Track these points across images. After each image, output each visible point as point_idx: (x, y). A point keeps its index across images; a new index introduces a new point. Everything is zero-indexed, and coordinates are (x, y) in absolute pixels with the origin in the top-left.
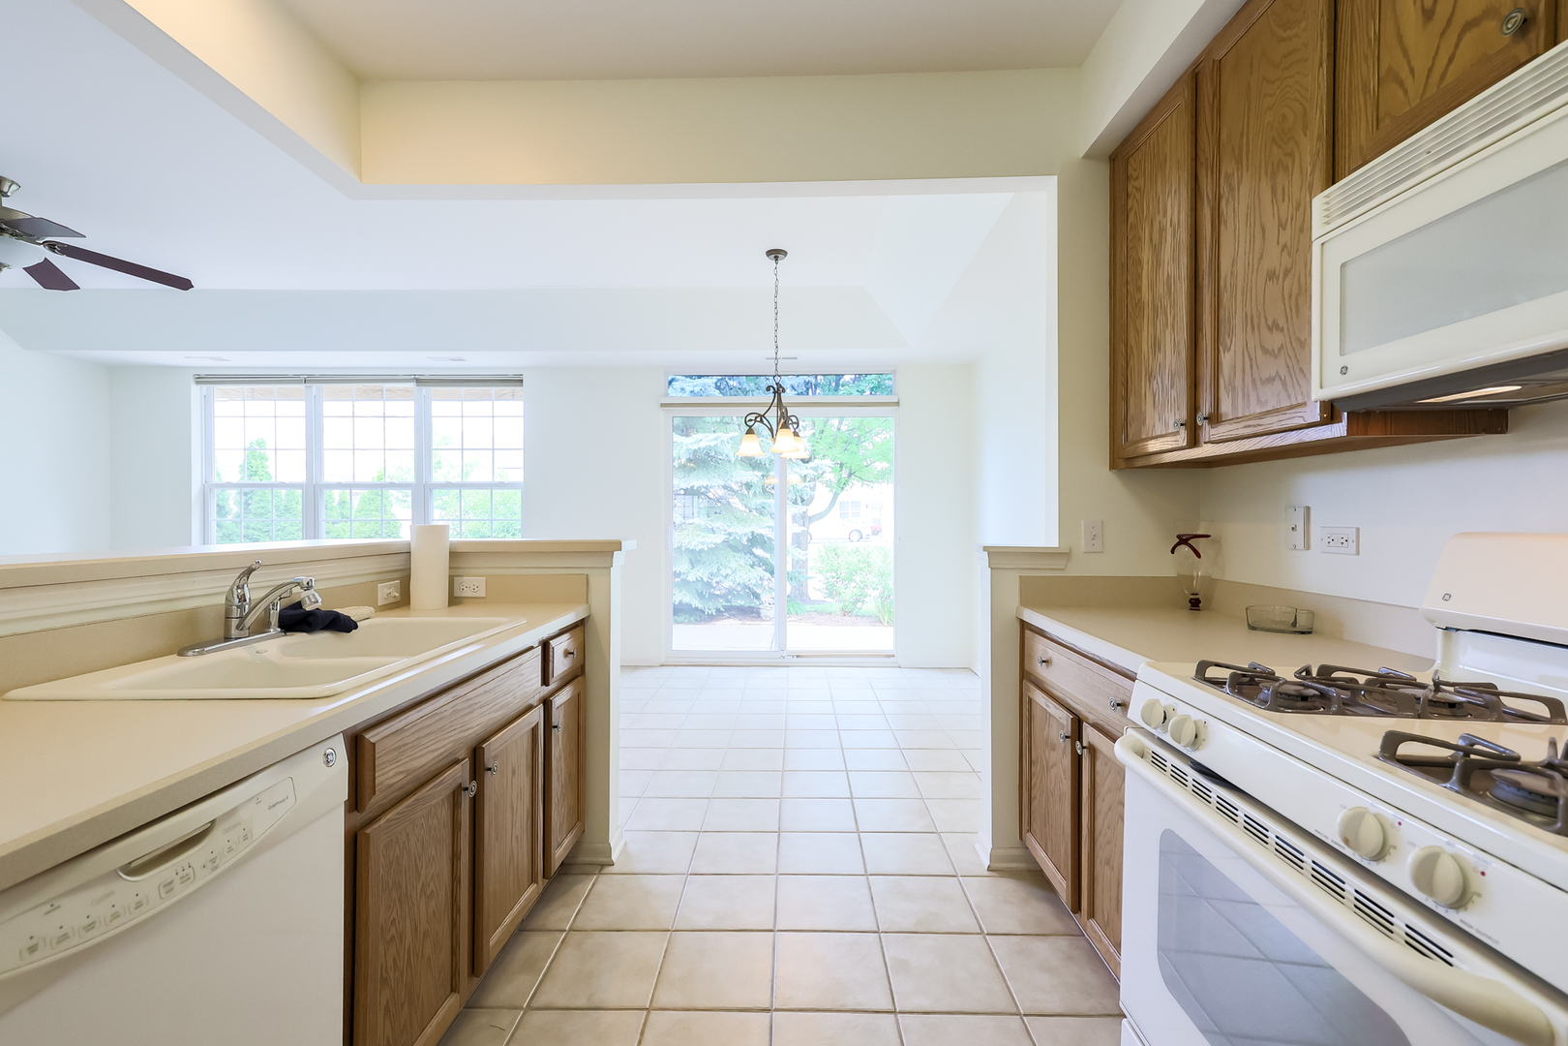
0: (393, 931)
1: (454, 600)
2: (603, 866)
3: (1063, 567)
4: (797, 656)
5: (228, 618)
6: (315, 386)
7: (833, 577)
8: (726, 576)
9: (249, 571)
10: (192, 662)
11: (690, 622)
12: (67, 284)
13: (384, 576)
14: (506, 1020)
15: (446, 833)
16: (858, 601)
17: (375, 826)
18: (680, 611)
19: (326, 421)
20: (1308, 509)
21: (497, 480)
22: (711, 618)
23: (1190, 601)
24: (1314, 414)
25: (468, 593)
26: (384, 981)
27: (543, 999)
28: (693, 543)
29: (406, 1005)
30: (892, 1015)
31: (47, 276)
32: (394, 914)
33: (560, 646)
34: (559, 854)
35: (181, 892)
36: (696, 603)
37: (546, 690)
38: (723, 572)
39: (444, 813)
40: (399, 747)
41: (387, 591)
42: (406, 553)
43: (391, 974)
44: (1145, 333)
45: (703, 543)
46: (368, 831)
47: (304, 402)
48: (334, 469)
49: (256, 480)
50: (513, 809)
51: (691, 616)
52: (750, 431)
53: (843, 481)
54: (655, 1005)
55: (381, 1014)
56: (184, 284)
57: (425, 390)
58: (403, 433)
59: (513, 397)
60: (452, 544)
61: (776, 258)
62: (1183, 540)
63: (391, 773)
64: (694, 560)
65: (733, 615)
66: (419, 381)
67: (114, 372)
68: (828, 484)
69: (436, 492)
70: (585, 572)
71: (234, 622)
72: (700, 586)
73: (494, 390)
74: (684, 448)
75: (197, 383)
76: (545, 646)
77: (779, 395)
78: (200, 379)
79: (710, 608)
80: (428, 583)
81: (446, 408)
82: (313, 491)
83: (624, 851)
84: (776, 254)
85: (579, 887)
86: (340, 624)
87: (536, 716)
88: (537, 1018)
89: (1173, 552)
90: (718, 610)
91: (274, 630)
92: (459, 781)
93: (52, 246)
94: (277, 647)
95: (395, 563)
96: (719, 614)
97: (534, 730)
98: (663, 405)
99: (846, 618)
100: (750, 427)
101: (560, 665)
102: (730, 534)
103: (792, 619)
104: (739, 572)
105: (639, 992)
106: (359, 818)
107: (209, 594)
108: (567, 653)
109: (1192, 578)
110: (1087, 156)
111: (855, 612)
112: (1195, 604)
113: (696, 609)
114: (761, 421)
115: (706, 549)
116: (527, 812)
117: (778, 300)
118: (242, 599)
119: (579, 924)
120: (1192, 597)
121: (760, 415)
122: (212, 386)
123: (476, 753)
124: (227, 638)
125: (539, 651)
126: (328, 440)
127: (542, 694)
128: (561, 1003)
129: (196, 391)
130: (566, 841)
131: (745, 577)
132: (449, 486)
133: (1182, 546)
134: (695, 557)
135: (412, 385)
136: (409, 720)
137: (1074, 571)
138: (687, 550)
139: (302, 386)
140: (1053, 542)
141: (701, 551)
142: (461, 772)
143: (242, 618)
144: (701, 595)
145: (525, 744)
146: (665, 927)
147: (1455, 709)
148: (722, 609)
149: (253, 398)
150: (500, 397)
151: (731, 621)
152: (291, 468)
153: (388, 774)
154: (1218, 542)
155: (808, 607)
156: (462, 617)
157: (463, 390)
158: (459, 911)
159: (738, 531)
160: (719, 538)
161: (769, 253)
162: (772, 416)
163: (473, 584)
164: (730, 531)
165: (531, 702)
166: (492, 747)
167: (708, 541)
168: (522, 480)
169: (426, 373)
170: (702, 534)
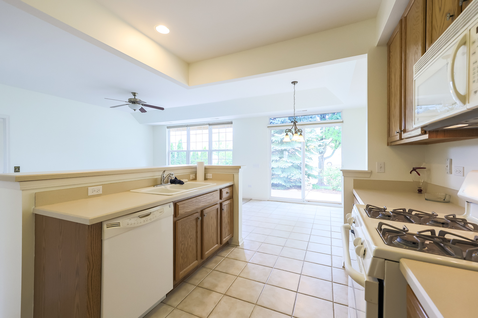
0: (183, 242)
1: (206, 179)
2: (237, 246)
3: (369, 177)
4: (308, 201)
5: (161, 180)
6: (188, 127)
7: (330, 178)
8: (292, 176)
9: (164, 171)
10: (155, 188)
11: (282, 189)
12: (145, 111)
13: (192, 173)
14: (208, 270)
15: (195, 227)
16: (338, 186)
17: (179, 221)
18: (274, 186)
19: (191, 135)
20: (451, 160)
21: (227, 149)
22: (288, 188)
23: (418, 190)
24: (419, 131)
25: (208, 177)
26: (181, 252)
27: (217, 269)
28: (282, 166)
29: (186, 258)
30: (296, 293)
31: (142, 110)
32: (183, 239)
33: (224, 192)
34: (225, 240)
35: (146, 223)
36: (283, 184)
37: (221, 201)
38: (292, 175)
39: (194, 222)
40: (184, 207)
41: (192, 176)
42: (195, 168)
43: (183, 251)
44: (393, 102)
45: (285, 166)
46: (177, 221)
47: (186, 131)
48: (193, 147)
49: (180, 150)
50: (211, 226)
51: (282, 187)
52: (287, 135)
53: (337, 146)
54: (239, 276)
55: (180, 258)
56: (163, 109)
57: (211, 127)
58: (206, 138)
59: (231, 127)
60: (205, 166)
61: (294, 84)
62: (414, 169)
63: (182, 212)
64: (283, 171)
65: (295, 188)
66: (209, 125)
67: (154, 127)
68: (331, 147)
69: (213, 152)
70: (233, 173)
71: (162, 181)
72: (285, 179)
73: (226, 126)
74: (279, 138)
75: (167, 128)
76: (221, 191)
77: (295, 124)
78: (168, 127)
79: (288, 185)
80: (200, 175)
81: (215, 130)
82: (188, 152)
83: (243, 244)
84: (294, 83)
85: (230, 249)
86: (181, 183)
87: (218, 206)
88: (215, 272)
89: (411, 173)
90: (290, 186)
91: (169, 183)
92: (197, 217)
93: (142, 105)
94: (169, 186)
95: (193, 170)
96: (290, 188)
97: (217, 209)
98: (268, 127)
99: (334, 191)
100: (287, 133)
101: (225, 195)
102: (294, 163)
103: (315, 190)
104: (296, 175)
105: (237, 273)
106: (176, 219)
107: (158, 175)
108: (227, 193)
109: (419, 182)
110: (378, 46)
111: (337, 190)
112: (420, 191)
113: (284, 185)
114: (290, 132)
115: (286, 168)
116: (216, 227)
117: (295, 96)
118: (163, 176)
119: (228, 257)
120: (419, 189)
121: (290, 130)
122: (170, 129)
123: (202, 212)
124: (161, 184)
125: (219, 192)
126: (191, 141)
127: (220, 202)
128: (220, 270)
129: (167, 130)
130: (227, 237)
131: (298, 176)
132: (216, 150)
133: (414, 171)
134: (283, 170)
135: (208, 126)
136: (186, 202)
137: (373, 178)
138: (280, 168)
139: (186, 127)
140: (366, 168)
141: (285, 168)
142: (198, 215)
143: (163, 180)
144: (285, 181)
145: (215, 212)
146: (247, 261)
147: (444, 225)
148: (292, 186)
149: (177, 131)
150: (228, 127)
151: (295, 190)
152: (184, 147)
153: (181, 211)
154: (429, 170)
155: (323, 187)
156: (207, 183)
157: (219, 126)
158: (197, 243)
159: (296, 162)
160: (290, 165)
161: (292, 83)
162: (293, 130)
163: (209, 176)
164: (294, 162)
165: (217, 203)
166: (206, 211)
167: (287, 165)
168: (232, 149)
169: (211, 122)
170: (285, 163)
